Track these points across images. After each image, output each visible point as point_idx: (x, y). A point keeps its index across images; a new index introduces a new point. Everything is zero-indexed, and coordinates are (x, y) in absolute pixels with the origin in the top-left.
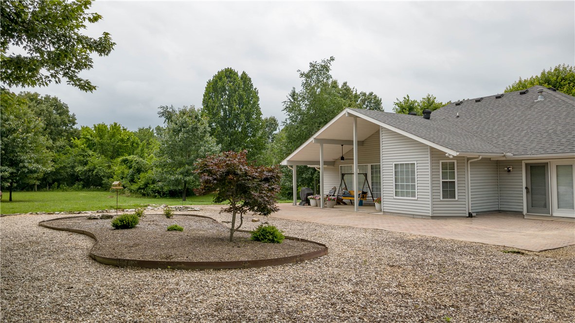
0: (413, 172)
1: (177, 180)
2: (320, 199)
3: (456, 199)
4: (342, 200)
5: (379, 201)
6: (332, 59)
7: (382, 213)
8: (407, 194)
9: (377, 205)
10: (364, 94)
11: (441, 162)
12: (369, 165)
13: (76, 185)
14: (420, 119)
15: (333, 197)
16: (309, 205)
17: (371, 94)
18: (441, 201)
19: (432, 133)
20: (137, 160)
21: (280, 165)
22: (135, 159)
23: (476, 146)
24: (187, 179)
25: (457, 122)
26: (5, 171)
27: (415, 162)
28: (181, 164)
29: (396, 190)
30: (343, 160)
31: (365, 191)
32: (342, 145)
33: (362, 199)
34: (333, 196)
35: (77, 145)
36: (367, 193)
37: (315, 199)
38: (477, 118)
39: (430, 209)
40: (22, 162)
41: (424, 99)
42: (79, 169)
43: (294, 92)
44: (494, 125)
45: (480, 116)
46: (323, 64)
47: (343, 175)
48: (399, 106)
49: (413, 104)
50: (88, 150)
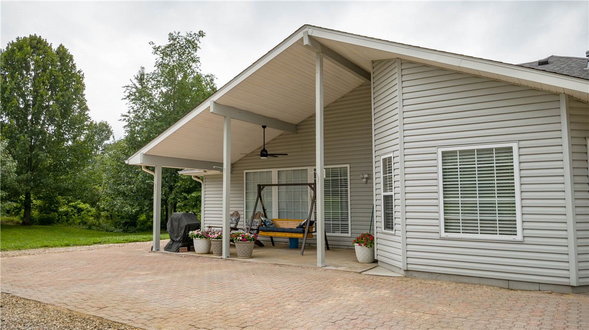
6: (201, 34)
8: (488, 227)
16: (193, 250)
21: (127, 166)
27: (514, 146)
29: (449, 217)
30: (266, 155)
32: (264, 127)
37: (206, 238)
39: (571, 266)
43: (143, 75)
46: (189, 38)
47: (260, 188)
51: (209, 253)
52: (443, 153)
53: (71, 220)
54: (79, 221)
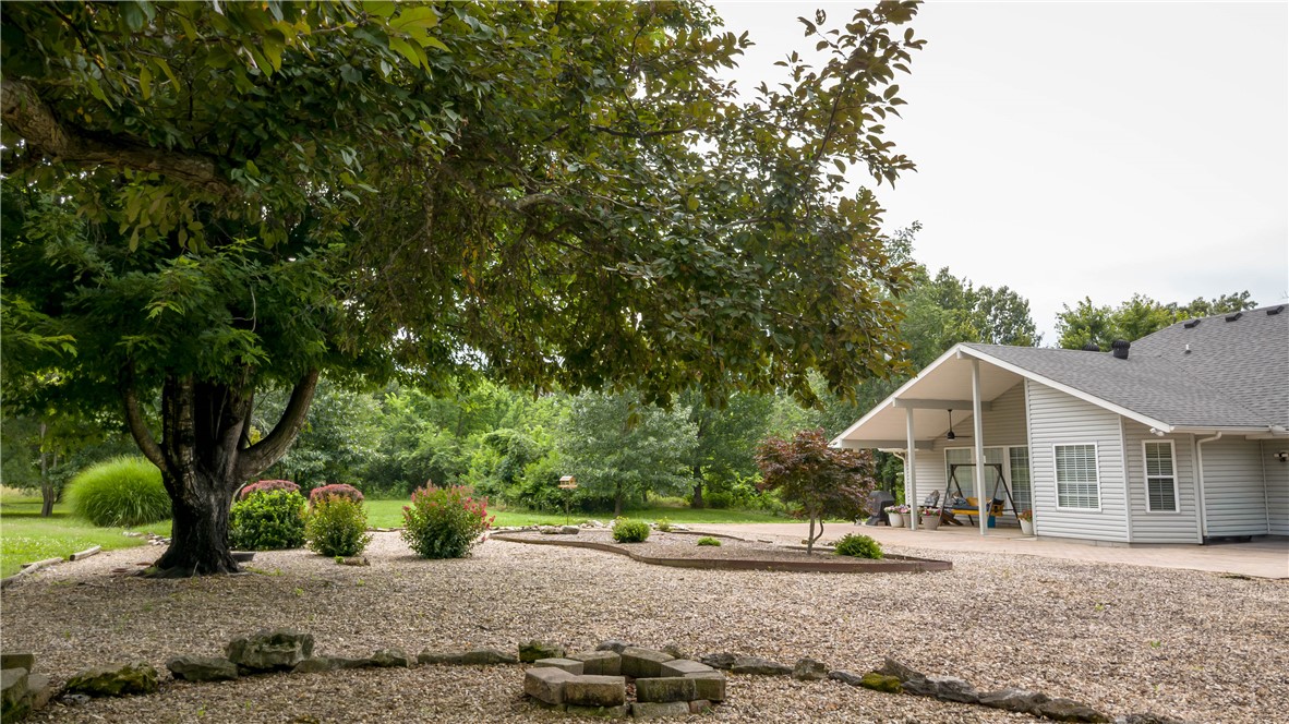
0: (1092, 462)
1: (606, 478)
2: (909, 513)
3: (1178, 510)
4: (953, 515)
5: (1029, 517)
6: (917, 227)
7: (1035, 539)
8: (1083, 502)
9: (1024, 523)
10: (989, 292)
11: (1144, 442)
12: (1006, 449)
13: (396, 488)
14: (1106, 359)
15: (935, 510)
16: (887, 523)
17: (1003, 291)
18: (1148, 515)
19: (1127, 388)
20: (516, 438)
21: (828, 449)
22: (514, 436)
23: (1214, 413)
24: (627, 475)
25: (1184, 364)
26: (317, 459)
27: (1095, 444)
28: (611, 448)
29: (1061, 495)
30: (953, 438)
31: (998, 498)
32: (950, 411)
33: (993, 514)
34: (934, 507)
35: (396, 409)
36: (1003, 502)
37: (899, 513)
38: (1226, 354)
39: (1127, 528)
40: (342, 443)
41: (1127, 304)
42: (404, 455)
44: (1258, 371)
45: (1233, 352)
46: (897, 238)
47: (953, 468)
48: (1067, 322)
49: (1101, 317)
50: (415, 417)
51: (903, 526)
52: (1057, 448)
53: (750, 503)
54: (760, 504)
